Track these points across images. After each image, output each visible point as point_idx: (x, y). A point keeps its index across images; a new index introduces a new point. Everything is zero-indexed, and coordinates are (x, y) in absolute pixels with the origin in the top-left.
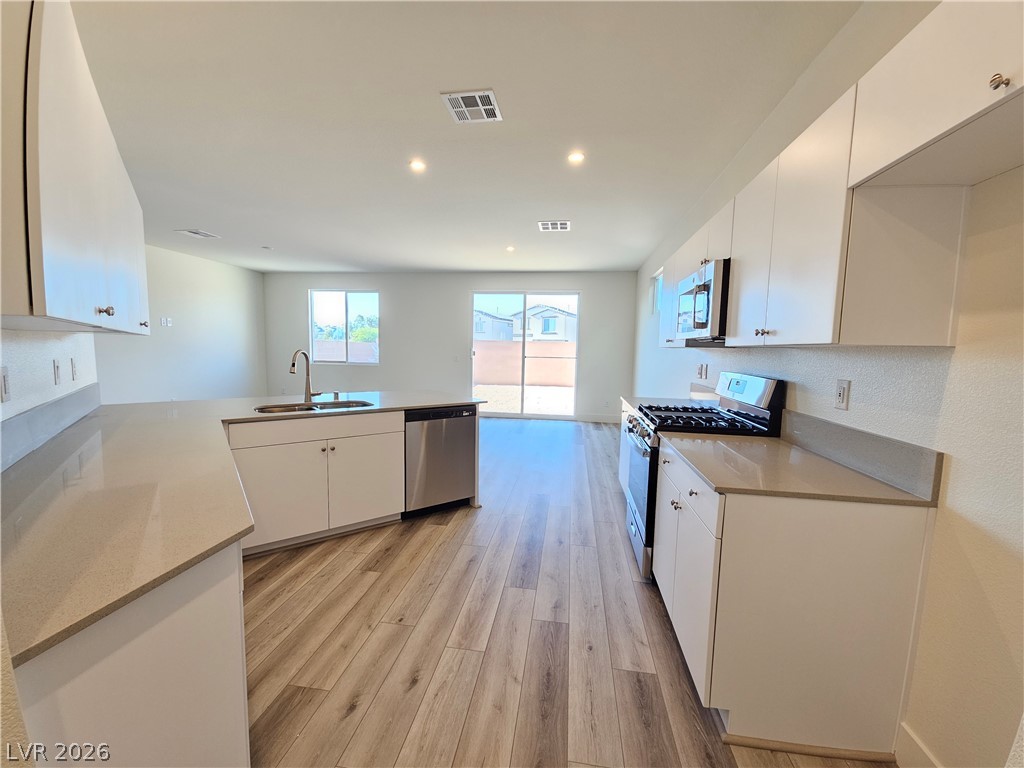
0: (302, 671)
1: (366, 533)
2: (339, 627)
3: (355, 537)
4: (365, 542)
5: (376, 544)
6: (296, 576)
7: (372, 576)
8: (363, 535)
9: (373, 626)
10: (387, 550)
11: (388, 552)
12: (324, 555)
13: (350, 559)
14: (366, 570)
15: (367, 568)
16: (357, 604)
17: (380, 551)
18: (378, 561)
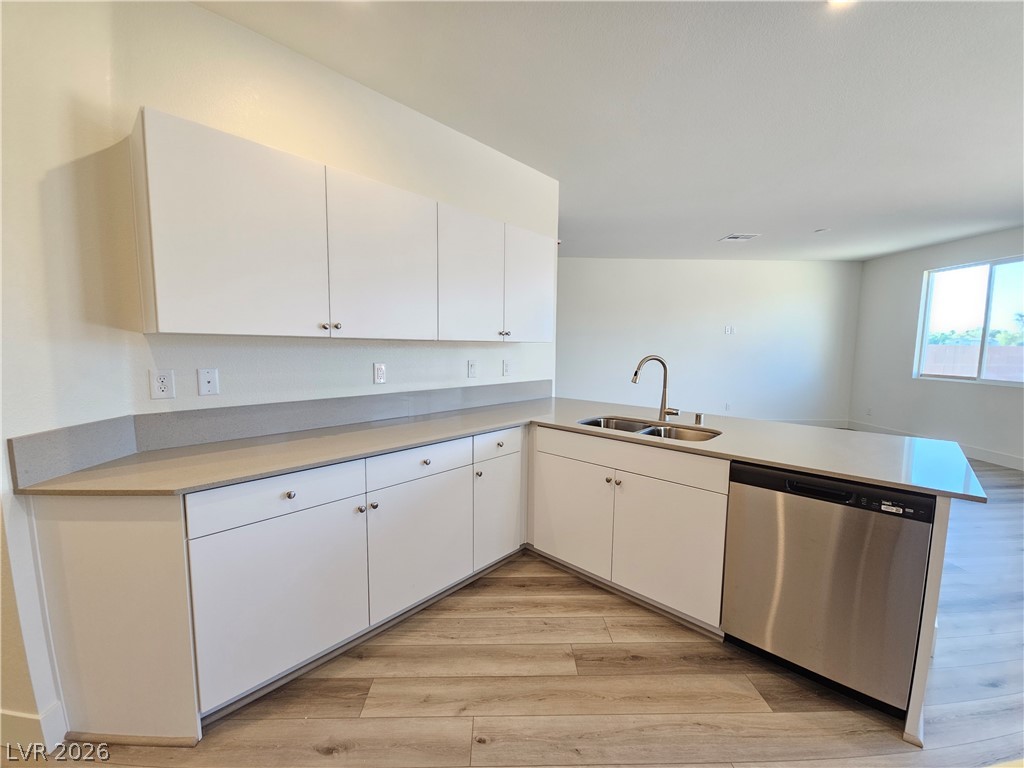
0: (393, 680)
2: (459, 680)
3: (642, 613)
6: (536, 605)
7: (570, 667)
9: (464, 713)
10: (635, 658)
11: (633, 661)
13: (589, 630)
14: (575, 656)
15: (579, 657)
16: (503, 678)
17: (627, 651)
18: (601, 659)
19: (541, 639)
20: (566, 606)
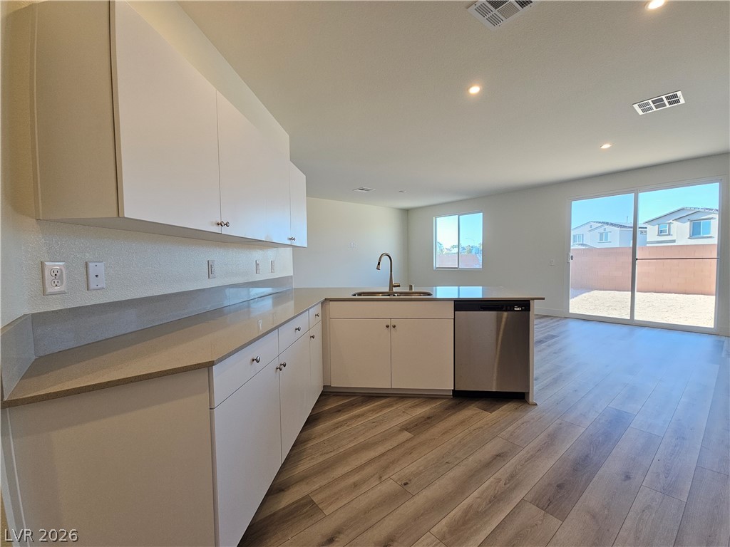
0: (322, 489)
1: (420, 399)
2: (361, 468)
3: (411, 400)
4: (416, 406)
5: (423, 410)
6: (359, 416)
7: (406, 435)
8: (417, 401)
9: (383, 479)
10: (429, 418)
11: (427, 421)
12: (383, 407)
13: (399, 416)
14: (404, 429)
15: (405, 428)
16: (382, 455)
17: (423, 417)
18: (416, 425)
19: (380, 430)
20: (373, 410)
